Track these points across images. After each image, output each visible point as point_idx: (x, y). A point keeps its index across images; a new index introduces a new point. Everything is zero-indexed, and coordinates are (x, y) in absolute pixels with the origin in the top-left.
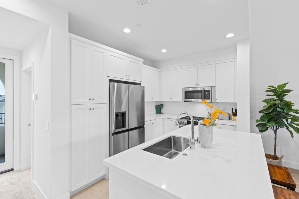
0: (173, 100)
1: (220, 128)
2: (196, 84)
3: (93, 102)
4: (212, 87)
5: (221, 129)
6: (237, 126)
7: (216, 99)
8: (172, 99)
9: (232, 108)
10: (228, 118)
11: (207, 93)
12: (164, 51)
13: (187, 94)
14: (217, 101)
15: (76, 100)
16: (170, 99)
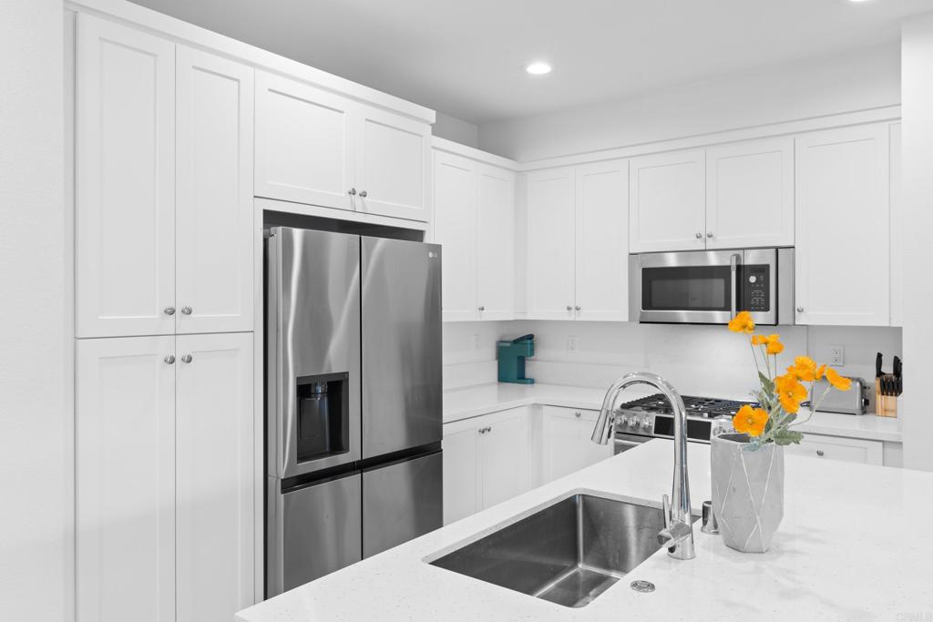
0: (584, 316)
1: (820, 454)
2: (699, 237)
3: (185, 324)
4: (777, 249)
5: (821, 459)
6: (901, 443)
7: (800, 310)
8: (577, 309)
9: (880, 356)
10: (856, 403)
11: (753, 279)
12: (539, 68)
13: (656, 284)
14: (801, 320)
15: (101, 317)
16: (569, 309)
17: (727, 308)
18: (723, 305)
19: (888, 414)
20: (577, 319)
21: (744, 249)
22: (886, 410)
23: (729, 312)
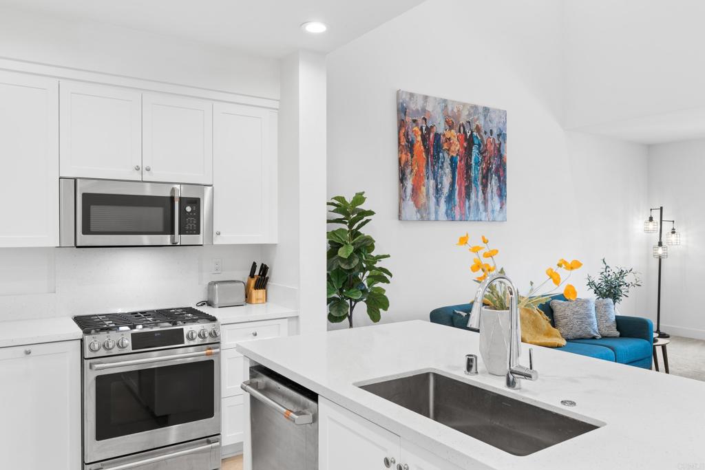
1: (255, 334)
2: (137, 169)
6: (297, 317)
7: (218, 234)
9: (254, 263)
10: (243, 296)
11: (189, 209)
13: (94, 209)
14: (218, 241)
17: (170, 231)
18: (161, 229)
19: (259, 302)
21: (180, 184)
22: (257, 299)
23: (171, 236)
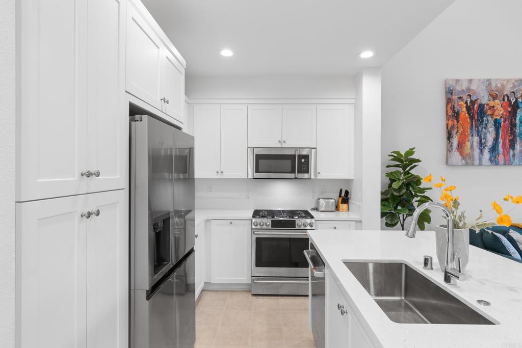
0: (225, 176)
1: (335, 228)
2: (280, 142)
3: (93, 184)
5: (335, 230)
6: (361, 221)
7: (319, 173)
8: (222, 173)
9: (341, 189)
10: (334, 208)
11: (303, 160)
12: (227, 53)
13: (261, 161)
14: (319, 177)
15: (39, 181)
16: (217, 172)
17: (293, 171)
18: (290, 171)
19: (344, 211)
20: (221, 177)
21: (299, 148)
22: (343, 209)
23: (294, 174)
